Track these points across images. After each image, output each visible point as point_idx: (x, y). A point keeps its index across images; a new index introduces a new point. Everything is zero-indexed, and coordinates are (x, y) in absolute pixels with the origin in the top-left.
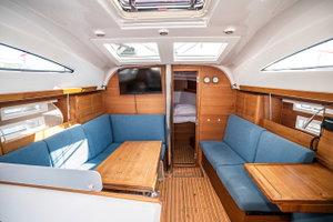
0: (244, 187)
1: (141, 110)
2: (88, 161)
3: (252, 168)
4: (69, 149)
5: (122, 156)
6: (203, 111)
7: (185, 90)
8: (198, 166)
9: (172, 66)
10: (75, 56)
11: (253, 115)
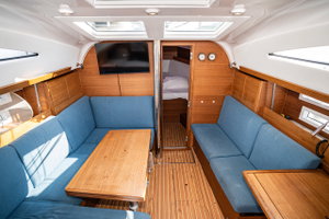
0: (239, 186)
1: (125, 91)
2: (69, 155)
3: (251, 176)
4: (45, 148)
5: (106, 153)
6: (196, 92)
7: (174, 58)
8: (189, 149)
9: (162, 41)
10: (36, 37)
11: (253, 101)
